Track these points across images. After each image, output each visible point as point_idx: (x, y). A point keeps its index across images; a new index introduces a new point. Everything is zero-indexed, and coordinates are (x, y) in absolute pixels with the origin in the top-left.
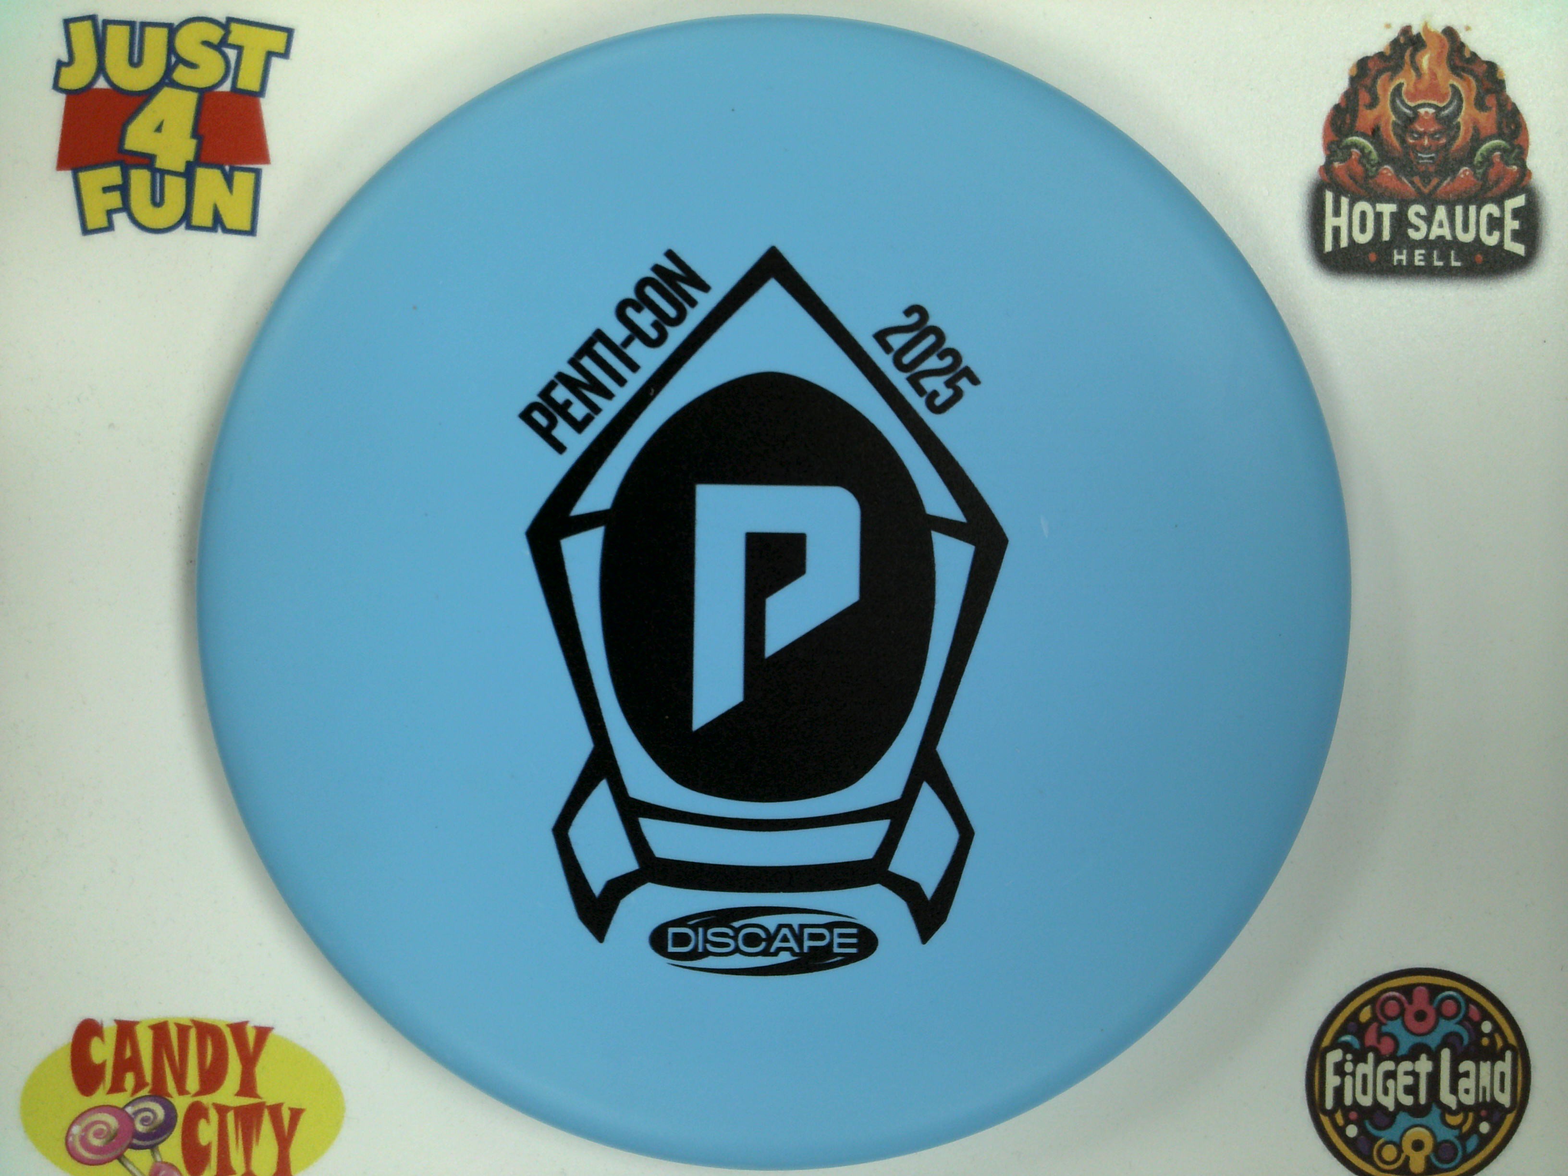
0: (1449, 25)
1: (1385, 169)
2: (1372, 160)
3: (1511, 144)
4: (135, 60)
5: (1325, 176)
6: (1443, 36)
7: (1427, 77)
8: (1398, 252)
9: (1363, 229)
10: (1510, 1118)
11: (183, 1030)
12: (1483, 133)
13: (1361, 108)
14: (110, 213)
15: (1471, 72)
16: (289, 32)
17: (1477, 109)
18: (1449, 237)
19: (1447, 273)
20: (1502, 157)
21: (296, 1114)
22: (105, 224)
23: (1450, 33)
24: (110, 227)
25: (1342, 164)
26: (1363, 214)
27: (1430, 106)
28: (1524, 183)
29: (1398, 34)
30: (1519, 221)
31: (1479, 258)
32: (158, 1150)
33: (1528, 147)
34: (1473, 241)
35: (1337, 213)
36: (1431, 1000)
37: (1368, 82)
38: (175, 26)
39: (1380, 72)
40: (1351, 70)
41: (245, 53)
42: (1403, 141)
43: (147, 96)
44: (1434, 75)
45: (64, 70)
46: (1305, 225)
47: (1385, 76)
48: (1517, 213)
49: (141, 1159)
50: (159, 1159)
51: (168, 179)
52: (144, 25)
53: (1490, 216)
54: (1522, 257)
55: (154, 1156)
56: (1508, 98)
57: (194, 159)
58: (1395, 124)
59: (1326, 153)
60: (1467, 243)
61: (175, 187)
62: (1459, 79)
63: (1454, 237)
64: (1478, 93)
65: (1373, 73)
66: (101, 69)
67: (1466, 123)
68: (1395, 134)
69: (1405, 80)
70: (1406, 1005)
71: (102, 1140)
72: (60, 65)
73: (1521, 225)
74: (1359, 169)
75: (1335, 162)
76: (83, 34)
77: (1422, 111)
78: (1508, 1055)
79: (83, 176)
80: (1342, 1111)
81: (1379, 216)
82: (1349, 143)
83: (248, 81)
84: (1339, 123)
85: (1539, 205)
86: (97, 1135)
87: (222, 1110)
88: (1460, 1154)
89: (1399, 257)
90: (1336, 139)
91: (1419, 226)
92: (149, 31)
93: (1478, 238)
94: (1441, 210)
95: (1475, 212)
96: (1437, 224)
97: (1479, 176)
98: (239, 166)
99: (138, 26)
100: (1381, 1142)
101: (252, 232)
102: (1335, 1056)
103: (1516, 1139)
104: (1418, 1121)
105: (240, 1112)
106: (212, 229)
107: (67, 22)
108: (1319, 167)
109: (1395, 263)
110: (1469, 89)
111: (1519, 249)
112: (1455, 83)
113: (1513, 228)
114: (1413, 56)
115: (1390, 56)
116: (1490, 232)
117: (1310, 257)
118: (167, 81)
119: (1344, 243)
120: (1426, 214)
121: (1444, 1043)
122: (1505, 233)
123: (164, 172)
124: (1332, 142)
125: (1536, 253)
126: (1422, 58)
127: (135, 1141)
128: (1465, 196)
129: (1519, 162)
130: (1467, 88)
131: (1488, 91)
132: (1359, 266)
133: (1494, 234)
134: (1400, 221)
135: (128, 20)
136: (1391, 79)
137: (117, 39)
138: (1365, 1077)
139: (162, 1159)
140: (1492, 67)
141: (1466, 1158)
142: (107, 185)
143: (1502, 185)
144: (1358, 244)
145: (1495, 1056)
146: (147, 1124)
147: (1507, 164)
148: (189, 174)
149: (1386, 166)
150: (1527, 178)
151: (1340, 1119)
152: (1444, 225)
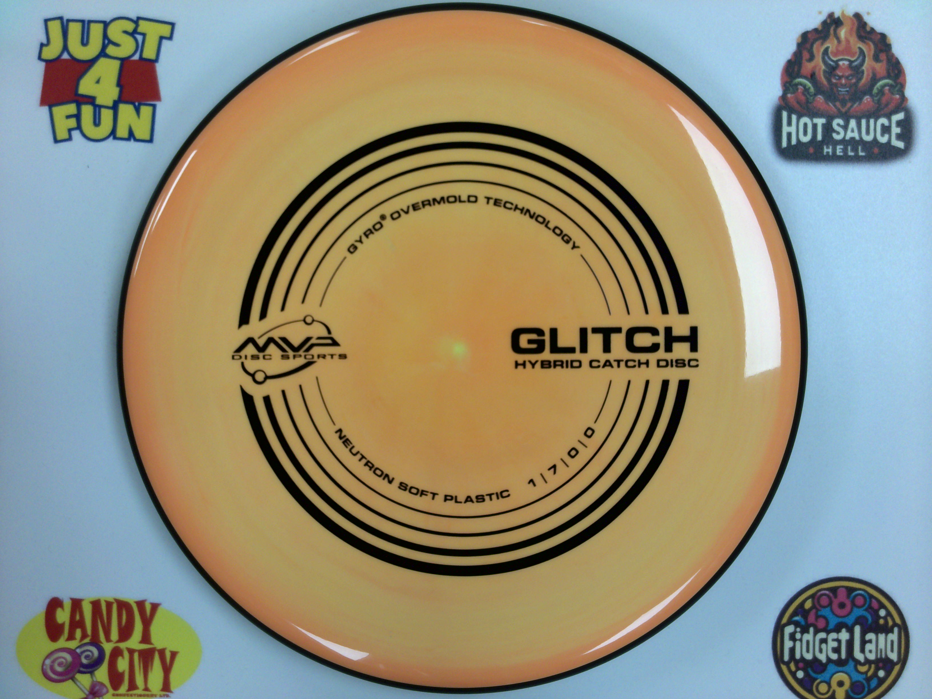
0: (857, 12)
1: (818, 98)
2: (811, 92)
3: (895, 82)
4: (84, 42)
5: (782, 103)
6: (854, 19)
7: (844, 43)
8: (826, 147)
9: (805, 133)
10: (897, 668)
11: (109, 605)
12: (878, 76)
13: (804, 61)
14: (70, 130)
15: (871, 39)
16: (173, 25)
17: (875, 61)
18: (857, 138)
19: (856, 159)
20: (889, 90)
21: (174, 654)
22: (66, 136)
23: (858, 16)
24: (70, 139)
25: (793, 95)
26: (805, 125)
27: (846, 60)
28: (903, 106)
29: (826, 17)
30: (901, 128)
31: (876, 150)
32: (94, 674)
33: (905, 83)
34: (872, 141)
35: (789, 124)
36: (848, 596)
37: (808, 46)
38: (107, 22)
39: (815, 40)
40: (798, 40)
41: (148, 37)
42: (829, 80)
43: (91, 63)
44: (848, 41)
45: (45, 49)
46: (770, 131)
47: (818, 43)
48: (899, 123)
49: (85, 680)
50: (95, 680)
51: (103, 111)
52: (90, 22)
53: (883, 125)
54: (902, 149)
55: (92, 677)
56: (893, 55)
57: (118, 99)
58: (825, 71)
59: (783, 88)
60: (869, 142)
61: (107, 115)
62: (864, 44)
63: (861, 138)
64: (875, 52)
65: (811, 41)
66: (65, 48)
67: (868, 70)
68: (825, 76)
69: (831, 44)
70: (833, 599)
71: (62, 668)
72: (42, 45)
73: (902, 131)
74: (803, 98)
75: (789, 93)
76: (55, 28)
77: (841, 63)
78: (896, 630)
79: (55, 109)
80: (794, 663)
81: (815, 126)
82: (797, 82)
83: (149, 53)
84: (791, 71)
85: (913, 118)
86: (60, 664)
87: (131, 652)
88: (866, 689)
89: (828, 150)
90: (789, 80)
91: (840, 132)
92: (92, 25)
93: (875, 139)
94: (853, 122)
95: (874, 123)
96: (851, 130)
97: (876, 102)
98: (143, 102)
99: (86, 22)
100: (818, 681)
101: (151, 141)
102: (789, 630)
103: (901, 681)
104: (840, 669)
105: (142, 653)
106: (128, 139)
107: (46, 21)
108: (778, 97)
109: (825, 154)
110: (870, 50)
111: (900, 145)
112: (861, 46)
113: (897, 133)
114: (835, 31)
115: (821, 31)
116: (882, 135)
117: (774, 150)
118: (103, 54)
119: (794, 142)
120: (843, 125)
121: (856, 623)
122: (892, 135)
123: (100, 107)
124: (787, 82)
125: (910, 148)
126: (841, 31)
127: (82, 669)
128: (867, 114)
129: (900, 93)
130: (869, 49)
131: (881, 51)
132: (803, 156)
133: (885, 136)
134: (828, 129)
135: (82, 19)
136: (822, 44)
137: (75, 30)
138: (808, 642)
139: (97, 680)
140: (883, 37)
141: (870, 692)
142: (68, 114)
143: (890, 107)
144: (802, 143)
145: (887, 630)
146: (88, 659)
147: (893, 94)
148: (115, 107)
149: (820, 96)
150: (904, 102)
151: (793, 667)
152: (854, 131)
